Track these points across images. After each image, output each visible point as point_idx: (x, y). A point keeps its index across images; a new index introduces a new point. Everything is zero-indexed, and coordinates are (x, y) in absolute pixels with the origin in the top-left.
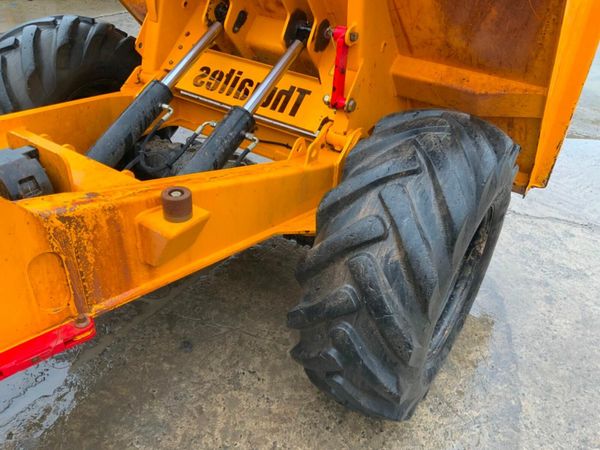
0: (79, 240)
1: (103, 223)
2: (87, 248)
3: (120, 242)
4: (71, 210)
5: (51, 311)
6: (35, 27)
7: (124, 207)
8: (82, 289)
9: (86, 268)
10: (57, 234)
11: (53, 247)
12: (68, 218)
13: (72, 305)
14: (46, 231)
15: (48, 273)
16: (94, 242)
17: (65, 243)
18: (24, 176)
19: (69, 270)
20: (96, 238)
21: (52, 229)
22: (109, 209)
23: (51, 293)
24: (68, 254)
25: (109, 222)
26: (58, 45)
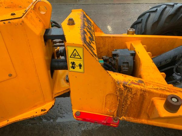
0: (127, 95)
1: (139, 94)
2: (129, 99)
3: (142, 103)
4: (129, 85)
5: (108, 110)
6: (166, 6)
7: (150, 93)
8: (121, 110)
9: (125, 105)
10: (120, 90)
11: (117, 93)
12: (127, 87)
13: (115, 113)
14: (116, 88)
15: (112, 99)
16: (132, 98)
17: (121, 94)
18: (125, 61)
19: (119, 103)
20: (133, 97)
21: (119, 88)
22: (143, 91)
23: (111, 105)
24: (121, 98)
25: (141, 95)
26: (170, 14)
